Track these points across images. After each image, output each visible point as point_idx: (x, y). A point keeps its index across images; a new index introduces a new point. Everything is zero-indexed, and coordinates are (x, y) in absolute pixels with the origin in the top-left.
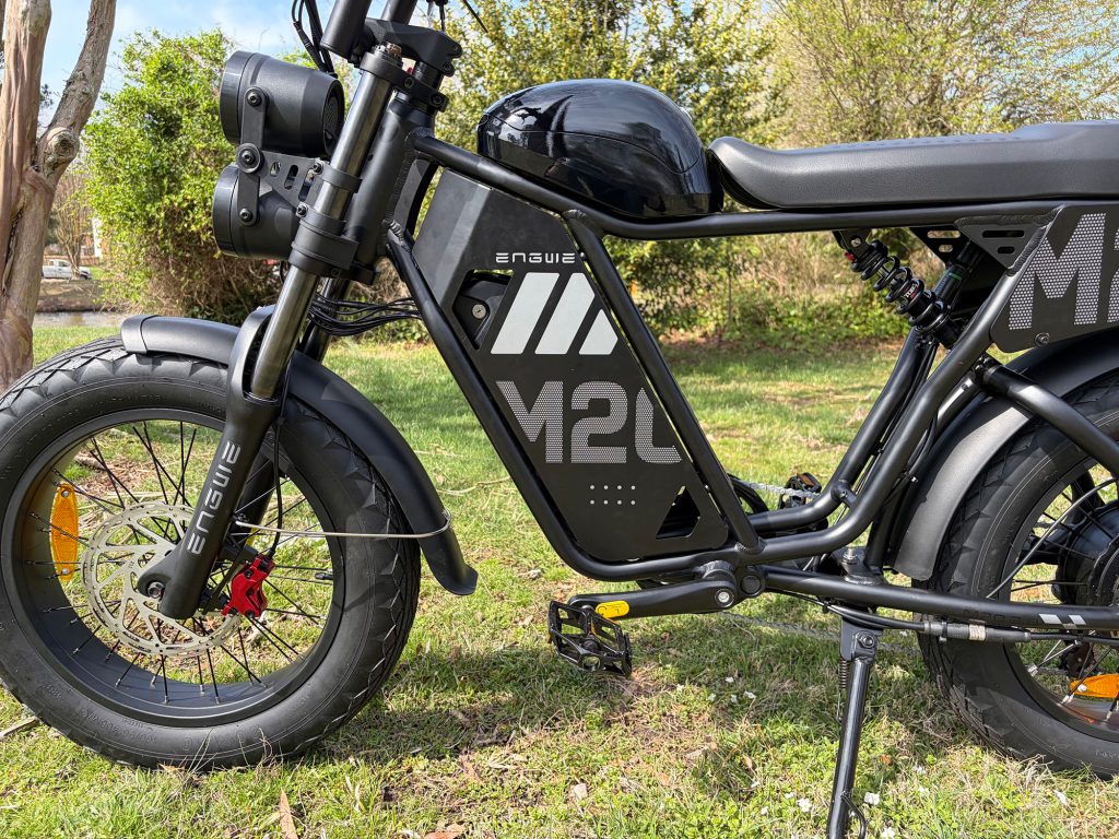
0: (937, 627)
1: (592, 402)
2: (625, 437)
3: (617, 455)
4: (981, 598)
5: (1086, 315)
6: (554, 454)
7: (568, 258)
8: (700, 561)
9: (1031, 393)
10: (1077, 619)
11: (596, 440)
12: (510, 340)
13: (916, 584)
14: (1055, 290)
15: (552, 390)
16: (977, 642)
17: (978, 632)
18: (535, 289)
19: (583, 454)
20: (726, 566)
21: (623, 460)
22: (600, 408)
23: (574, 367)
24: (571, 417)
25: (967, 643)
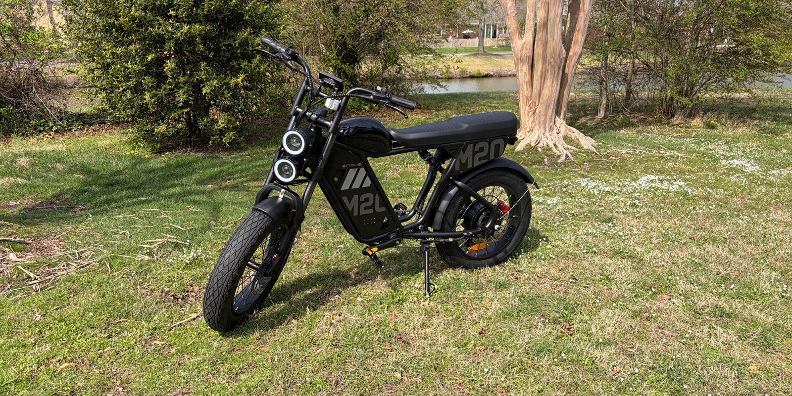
0: (442, 240)
1: (365, 199)
2: (373, 206)
3: (371, 211)
4: (451, 232)
5: (470, 166)
6: (356, 214)
7: (360, 164)
8: (390, 234)
9: (459, 183)
10: (471, 233)
11: (366, 208)
12: (345, 186)
13: (434, 230)
14: (464, 161)
15: (356, 197)
16: (451, 242)
17: (451, 240)
18: (352, 173)
19: (363, 212)
20: (396, 234)
21: (372, 212)
22: (367, 200)
23: (361, 190)
24: (360, 203)
25: (449, 243)
